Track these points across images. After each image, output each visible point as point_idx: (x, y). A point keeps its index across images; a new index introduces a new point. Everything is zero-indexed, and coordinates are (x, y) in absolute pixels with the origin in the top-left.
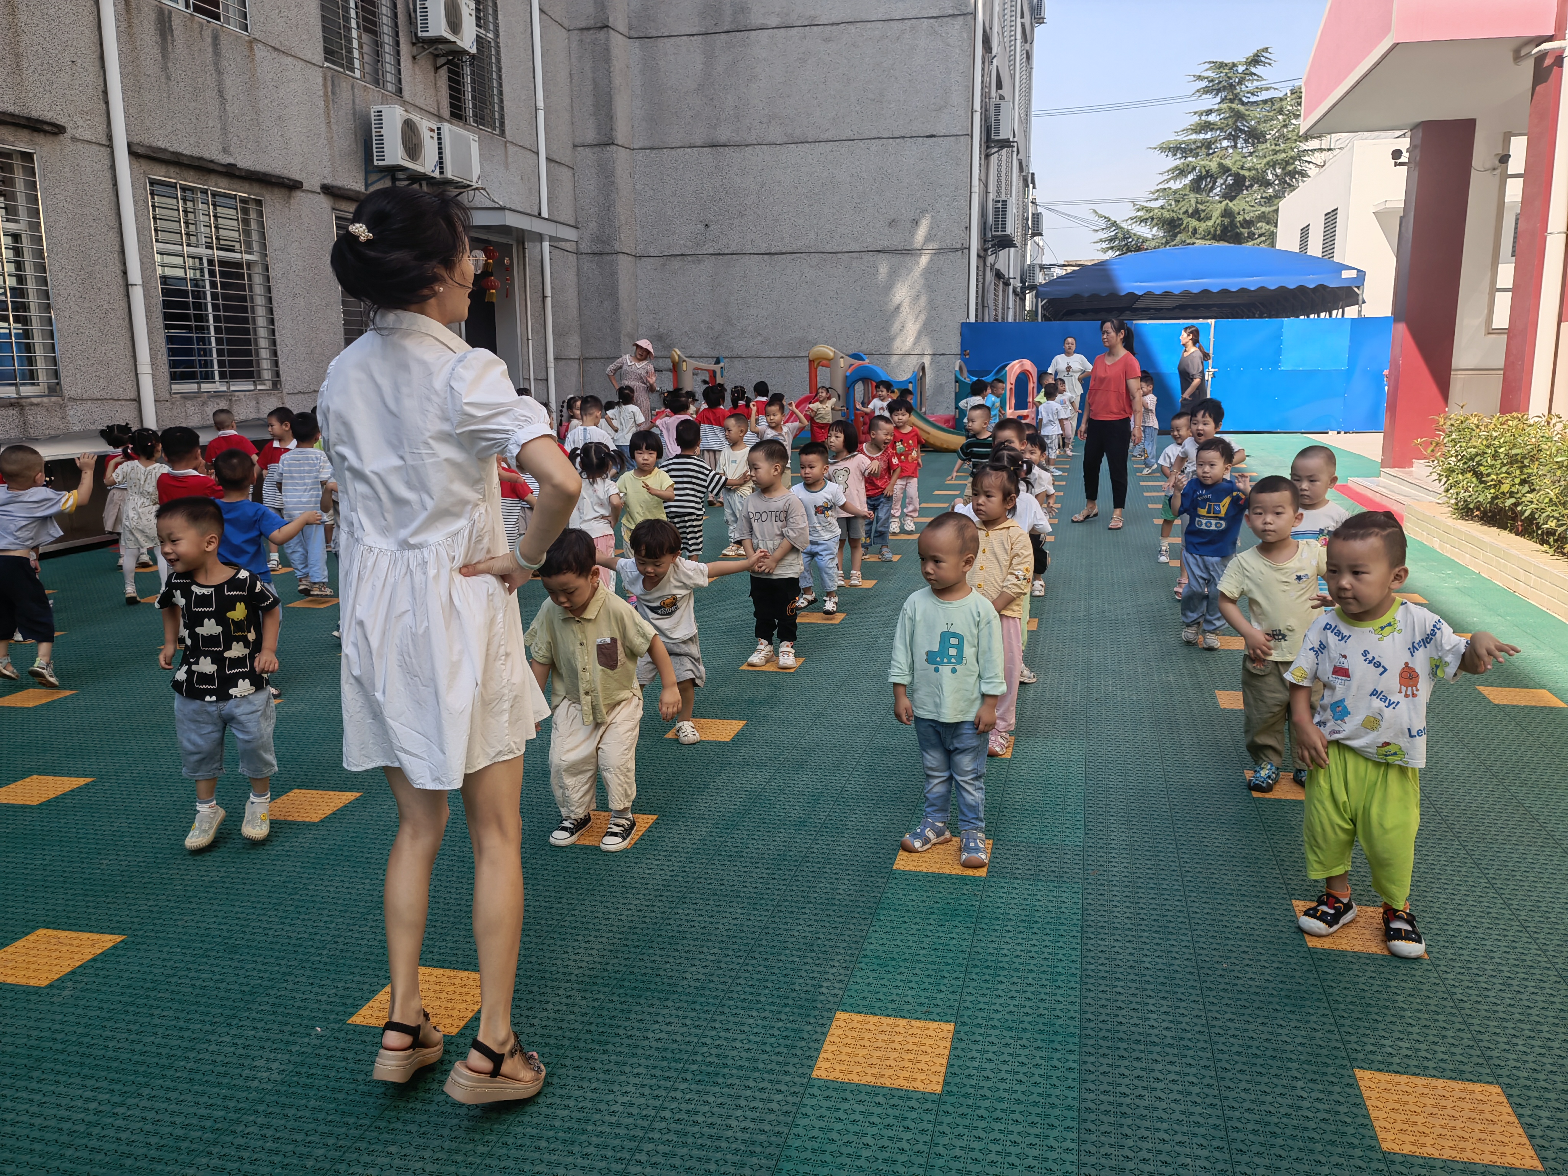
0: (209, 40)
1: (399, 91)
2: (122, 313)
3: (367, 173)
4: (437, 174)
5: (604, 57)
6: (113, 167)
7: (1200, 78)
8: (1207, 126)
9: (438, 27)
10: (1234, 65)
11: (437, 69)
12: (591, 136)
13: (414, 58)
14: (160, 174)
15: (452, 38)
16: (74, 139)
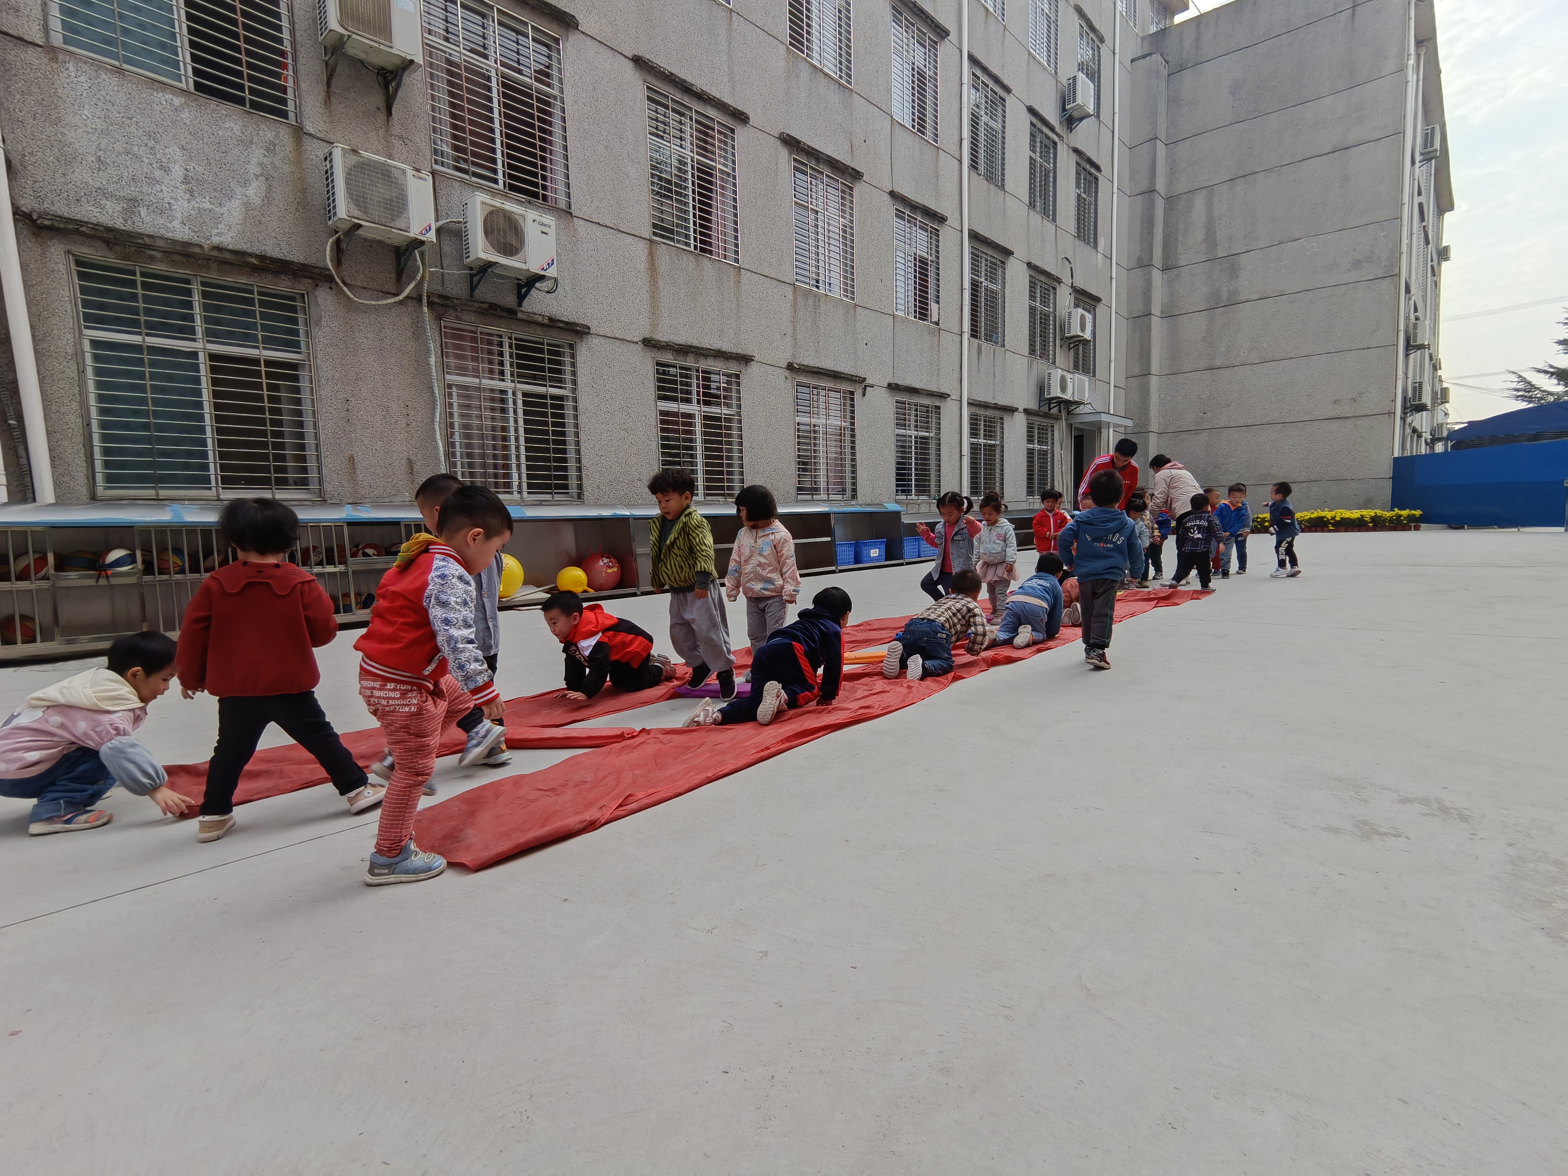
0: (992, 353)
1: (1055, 362)
2: (958, 467)
3: (1040, 401)
4: (1071, 399)
5: (1147, 330)
6: (961, 409)
9: (1076, 330)
11: (1070, 349)
12: (1137, 371)
13: (1061, 346)
14: (975, 410)
15: (1082, 335)
16: (952, 399)
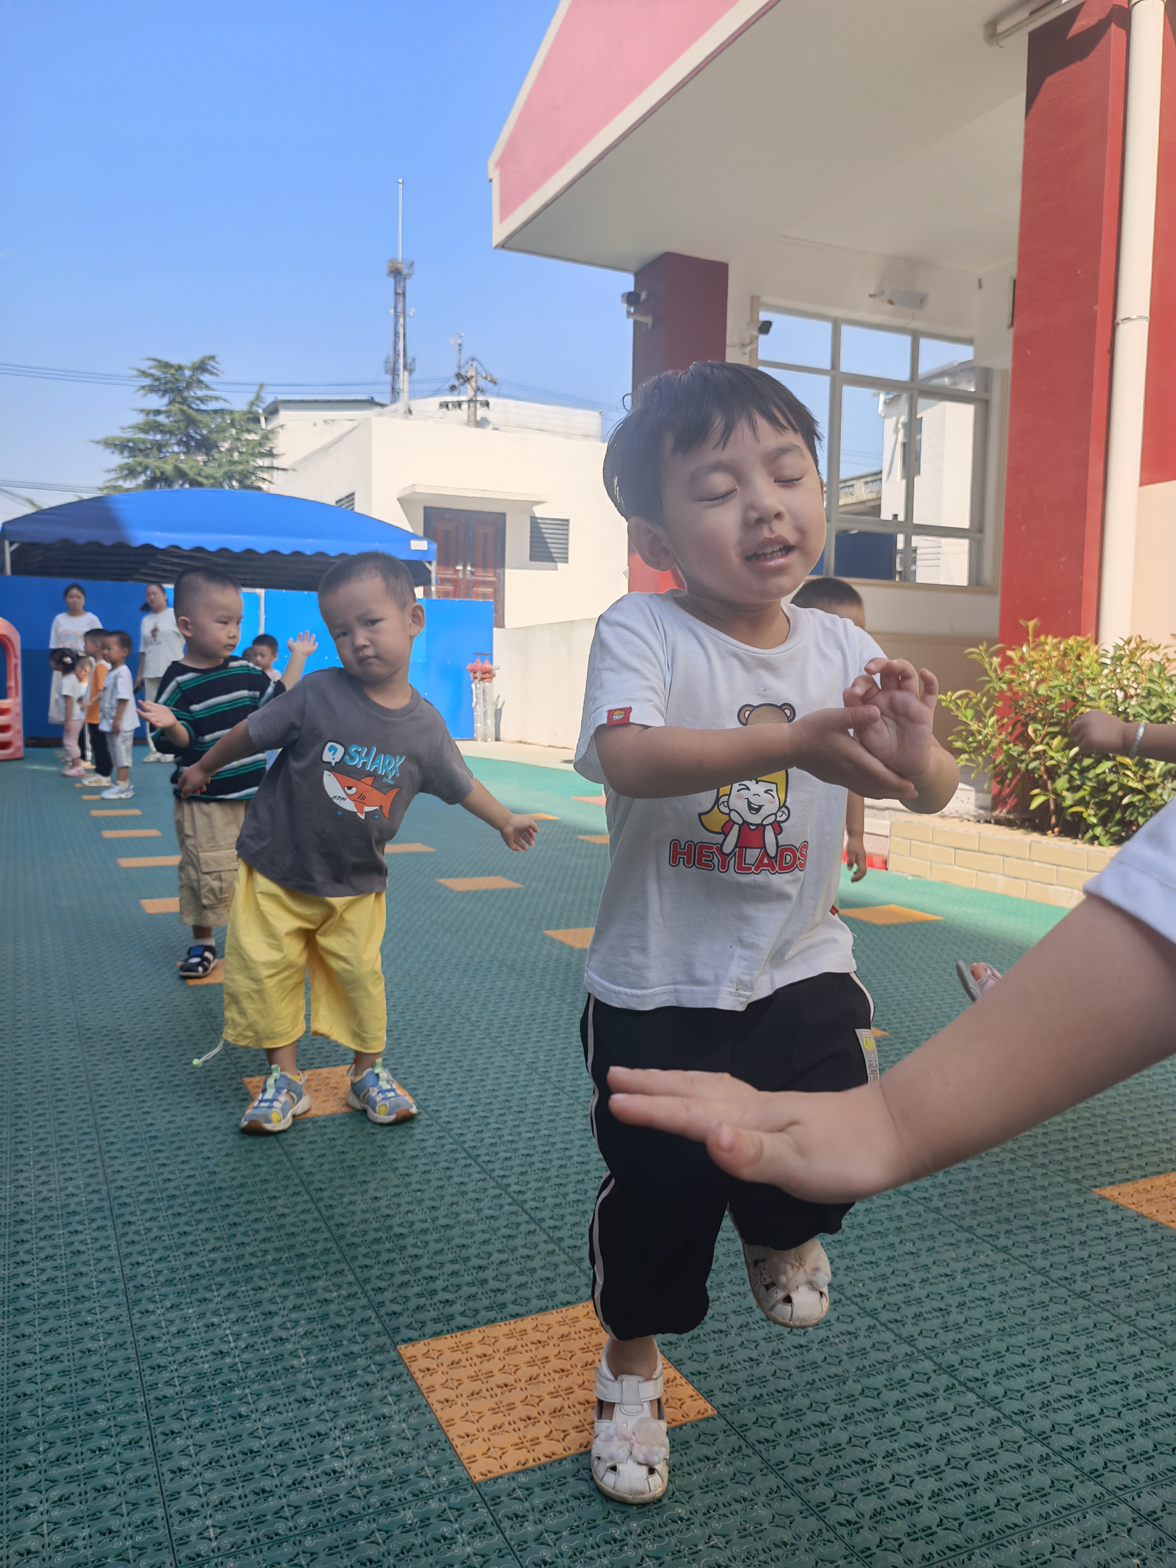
7: (144, 374)
8: (156, 427)
10: (180, 368)
